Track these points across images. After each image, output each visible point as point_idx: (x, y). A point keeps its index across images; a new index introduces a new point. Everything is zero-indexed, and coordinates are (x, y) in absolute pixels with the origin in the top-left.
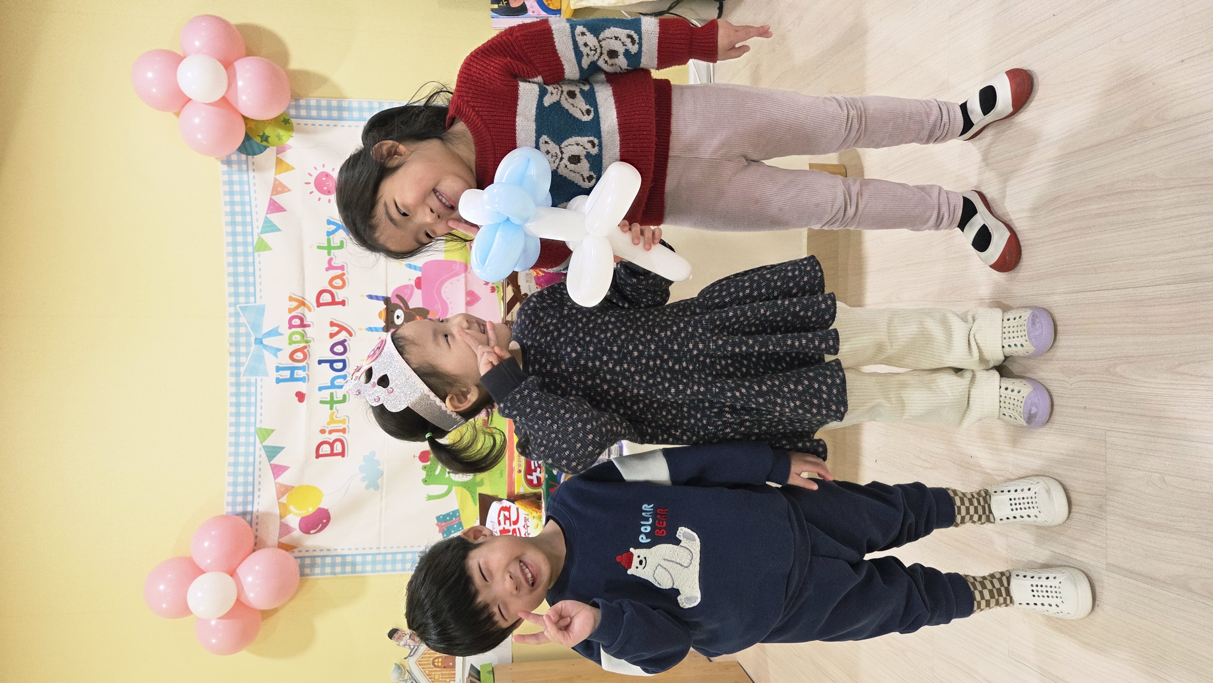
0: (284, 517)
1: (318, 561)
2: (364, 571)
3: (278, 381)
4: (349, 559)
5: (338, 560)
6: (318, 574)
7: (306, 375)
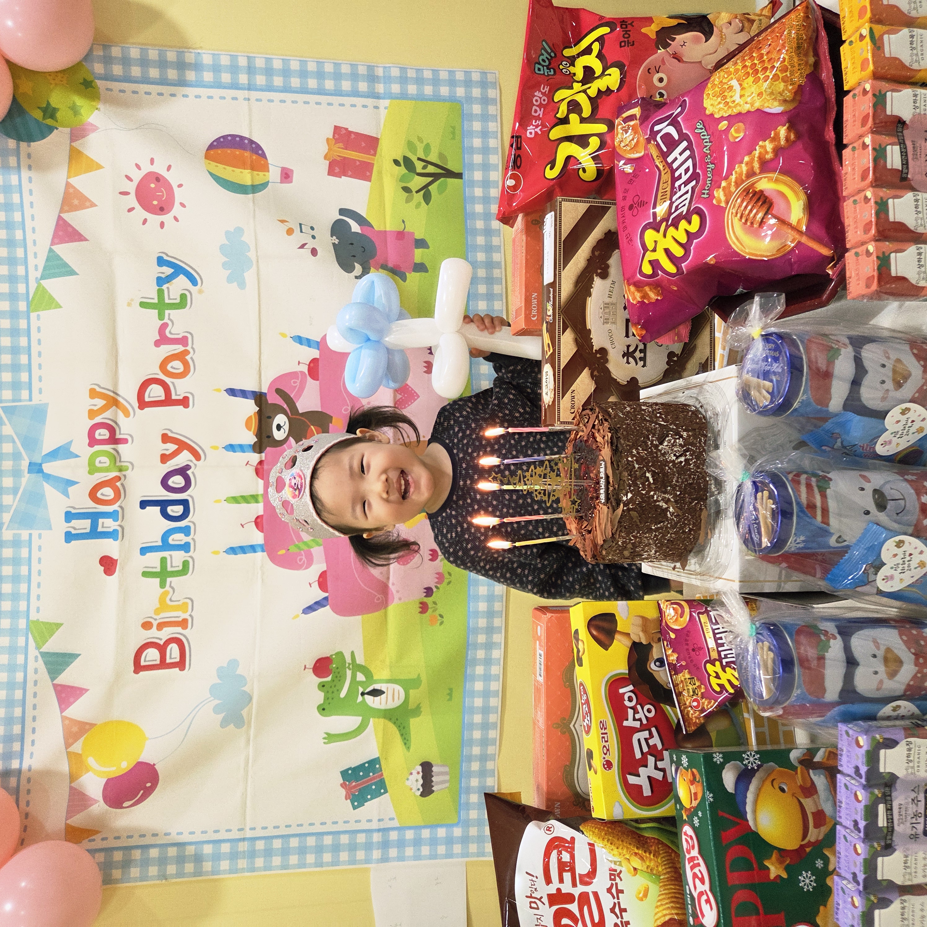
0: (77, 779)
1: (137, 854)
2: (215, 872)
3: (69, 537)
4: (190, 850)
5: (172, 852)
6: (136, 880)
7: (119, 529)
